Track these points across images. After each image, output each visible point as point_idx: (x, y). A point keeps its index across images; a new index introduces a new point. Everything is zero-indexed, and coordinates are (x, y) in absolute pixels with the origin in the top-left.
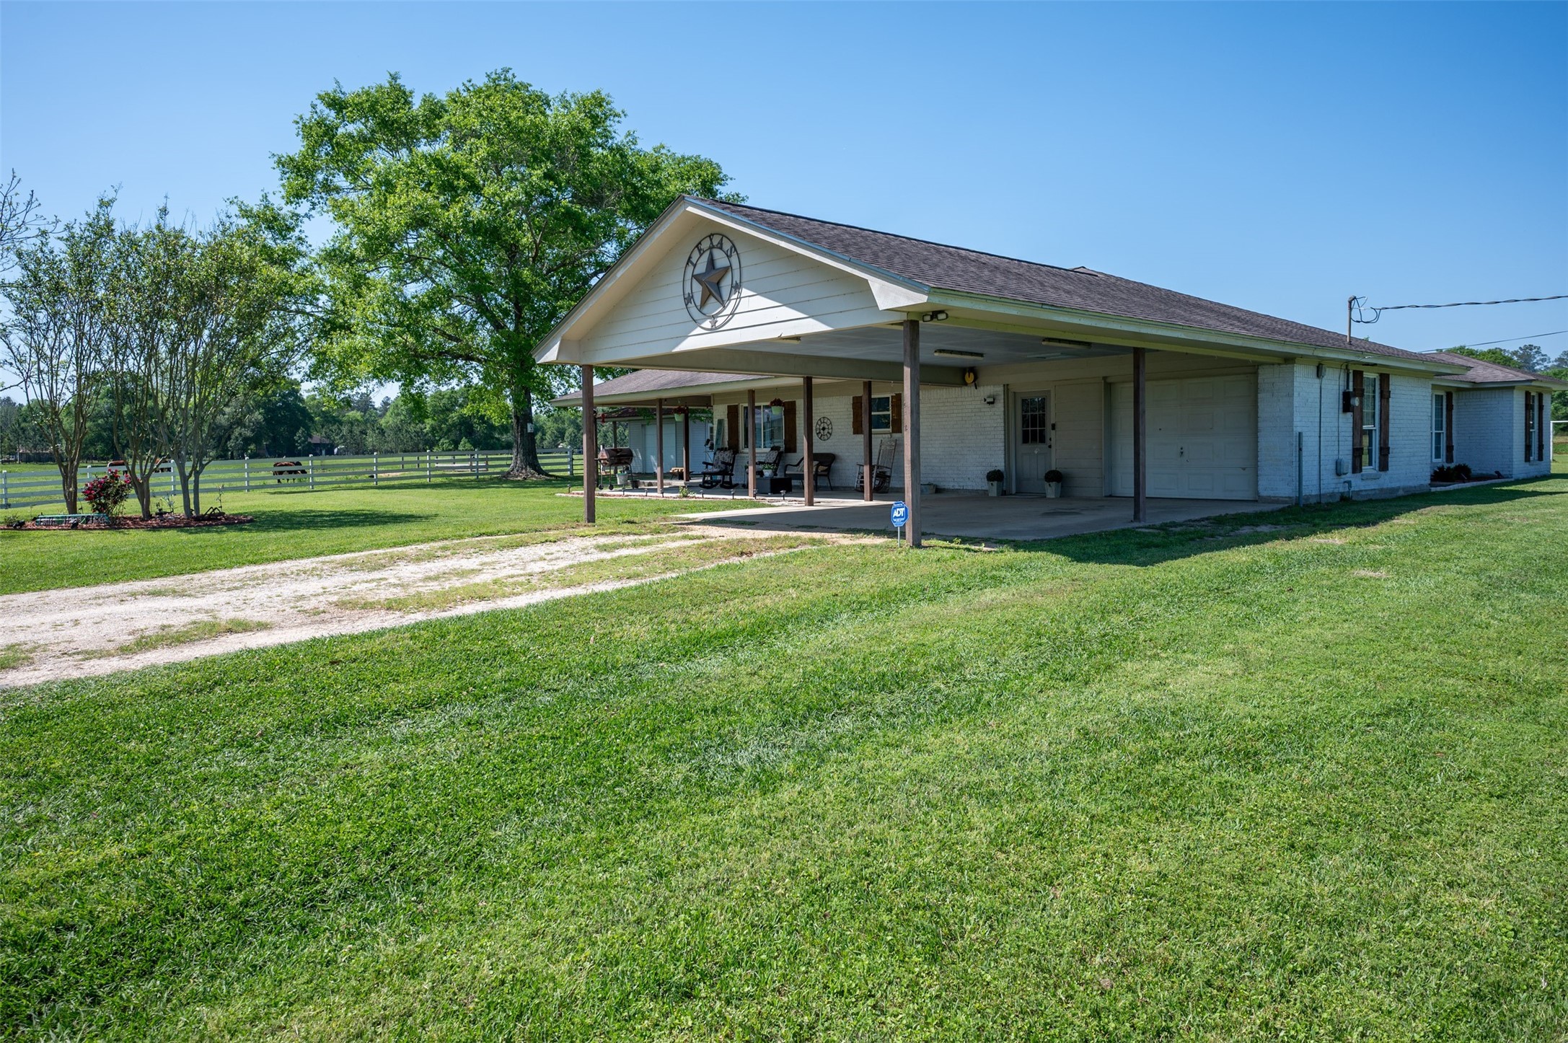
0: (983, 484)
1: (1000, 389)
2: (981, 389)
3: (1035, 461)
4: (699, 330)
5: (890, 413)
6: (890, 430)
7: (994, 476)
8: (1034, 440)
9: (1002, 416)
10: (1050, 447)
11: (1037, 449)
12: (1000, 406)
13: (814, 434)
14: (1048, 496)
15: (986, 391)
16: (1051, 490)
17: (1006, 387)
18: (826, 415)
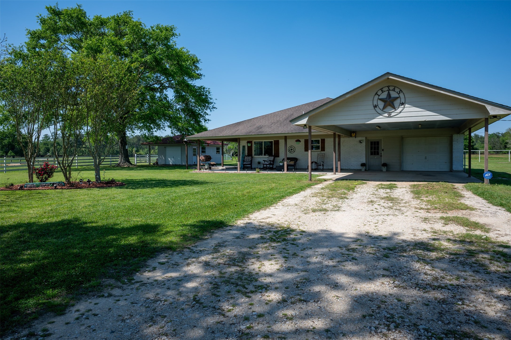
0: (360, 167)
1: (364, 138)
2: (357, 138)
3: (375, 161)
4: (381, 117)
5: (320, 145)
6: (320, 150)
7: (363, 165)
8: (375, 154)
9: (365, 147)
10: (381, 156)
11: (376, 157)
12: (364, 144)
13: (288, 151)
14: (384, 171)
15: (359, 139)
16: (384, 169)
17: (366, 137)
18: (292, 145)
